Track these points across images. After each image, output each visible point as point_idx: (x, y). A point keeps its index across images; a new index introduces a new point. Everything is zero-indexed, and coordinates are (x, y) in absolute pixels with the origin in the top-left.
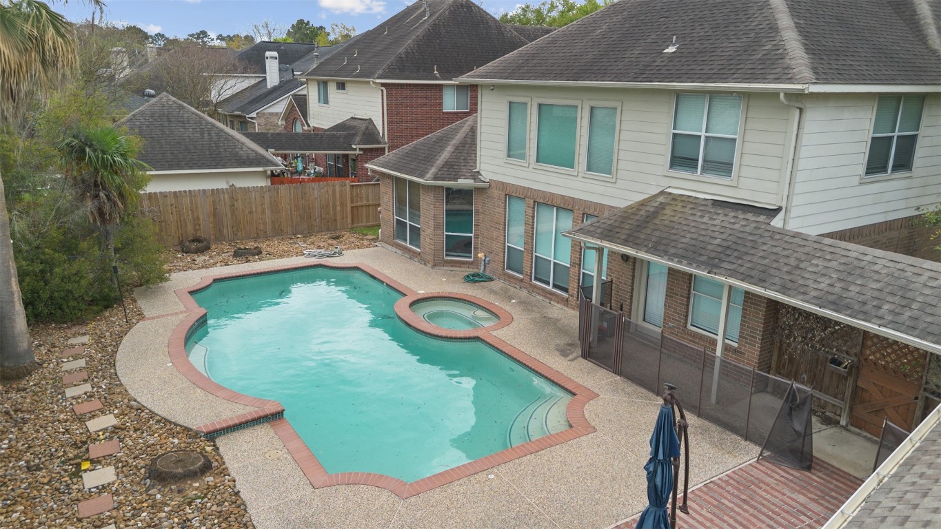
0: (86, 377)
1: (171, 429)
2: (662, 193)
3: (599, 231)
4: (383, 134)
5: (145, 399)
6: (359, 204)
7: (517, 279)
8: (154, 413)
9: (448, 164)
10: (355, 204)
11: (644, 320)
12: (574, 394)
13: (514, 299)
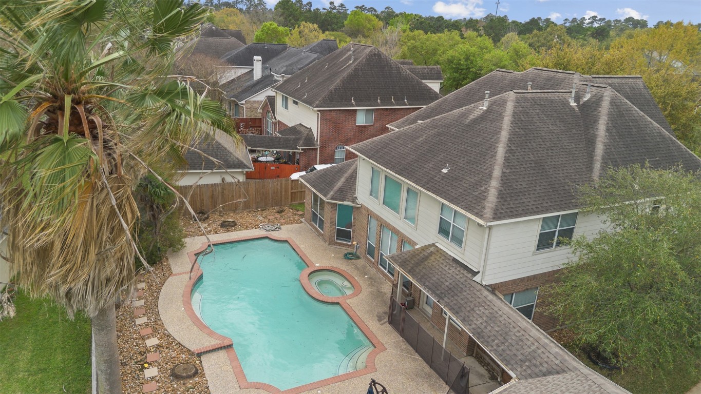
0: (145, 313)
1: (182, 349)
2: (433, 245)
3: (400, 261)
4: (317, 140)
5: (171, 330)
6: (296, 191)
7: (371, 261)
8: (175, 339)
9: (340, 190)
10: (294, 191)
11: (427, 303)
12: (375, 347)
13: (367, 275)
